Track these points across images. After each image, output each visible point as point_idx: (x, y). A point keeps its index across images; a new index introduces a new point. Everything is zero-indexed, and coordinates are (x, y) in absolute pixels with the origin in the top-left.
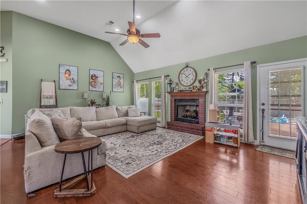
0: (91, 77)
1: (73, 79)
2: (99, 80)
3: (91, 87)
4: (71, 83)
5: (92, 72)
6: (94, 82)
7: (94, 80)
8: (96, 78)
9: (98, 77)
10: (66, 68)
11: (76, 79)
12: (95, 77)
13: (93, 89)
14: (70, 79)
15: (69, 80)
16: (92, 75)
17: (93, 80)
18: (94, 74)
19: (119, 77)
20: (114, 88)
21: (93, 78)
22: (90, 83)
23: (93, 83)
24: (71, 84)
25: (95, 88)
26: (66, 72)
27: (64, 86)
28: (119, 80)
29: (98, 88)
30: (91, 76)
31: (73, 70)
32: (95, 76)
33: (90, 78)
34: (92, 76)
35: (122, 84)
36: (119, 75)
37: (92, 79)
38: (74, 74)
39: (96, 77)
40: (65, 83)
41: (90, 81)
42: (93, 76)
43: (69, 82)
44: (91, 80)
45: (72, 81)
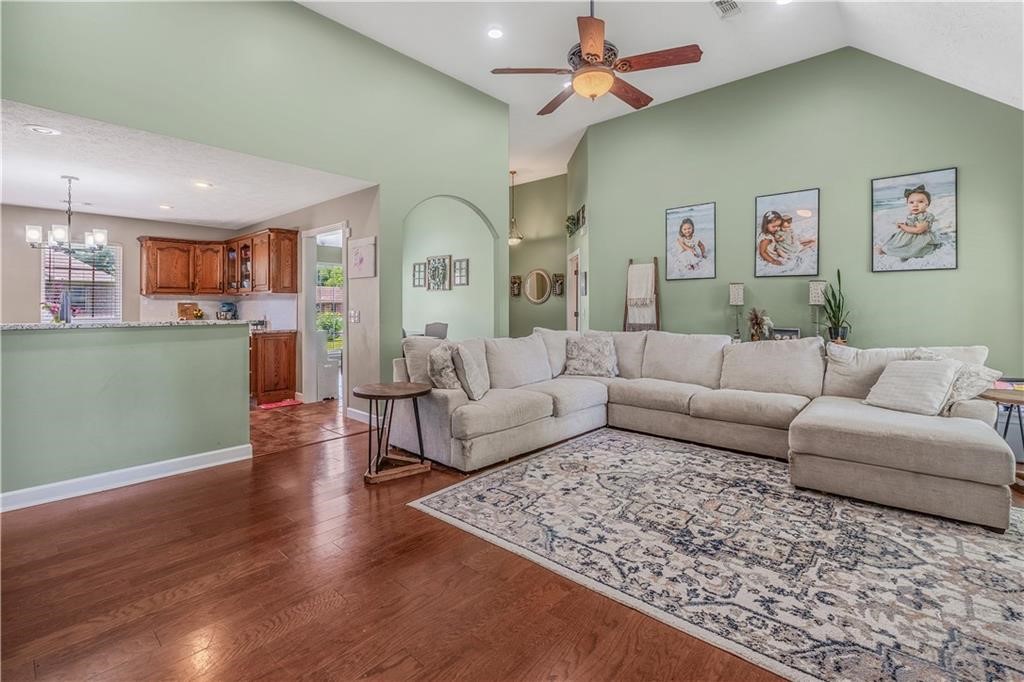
0: (763, 227)
1: (700, 245)
2: (797, 232)
3: (760, 262)
4: (696, 258)
5: (766, 207)
6: (774, 244)
7: (773, 234)
8: (781, 225)
9: (789, 221)
10: (681, 215)
11: (709, 244)
12: (779, 222)
13: (773, 269)
14: (693, 248)
15: (689, 251)
16: (765, 217)
17: (770, 237)
18: (774, 213)
19: (921, 189)
20: (882, 252)
21: (770, 227)
22: (760, 251)
23: (770, 248)
24: (694, 261)
25: (780, 263)
26: (681, 227)
27: (676, 270)
28: (921, 206)
29: (792, 264)
30: (760, 221)
31: (702, 217)
32: (777, 216)
33: (759, 230)
34: (767, 221)
35: (944, 223)
36: (916, 181)
37: (766, 231)
38: (703, 229)
39: (783, 221)
40: (679, 261)
41: (759, 241)
42: (770, 221)
43: (689, 257)
44: (763, 237)
45: (699, 250)
